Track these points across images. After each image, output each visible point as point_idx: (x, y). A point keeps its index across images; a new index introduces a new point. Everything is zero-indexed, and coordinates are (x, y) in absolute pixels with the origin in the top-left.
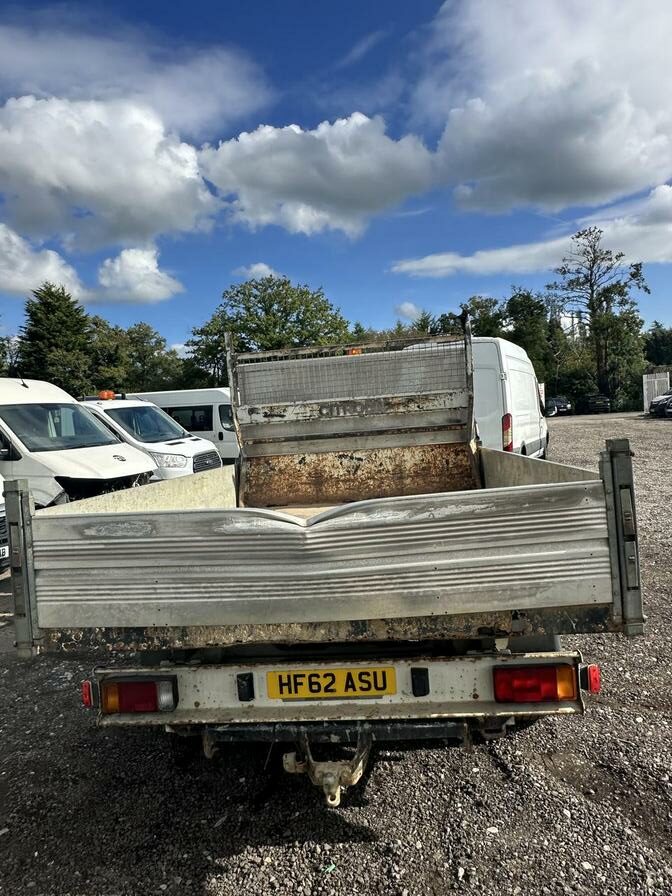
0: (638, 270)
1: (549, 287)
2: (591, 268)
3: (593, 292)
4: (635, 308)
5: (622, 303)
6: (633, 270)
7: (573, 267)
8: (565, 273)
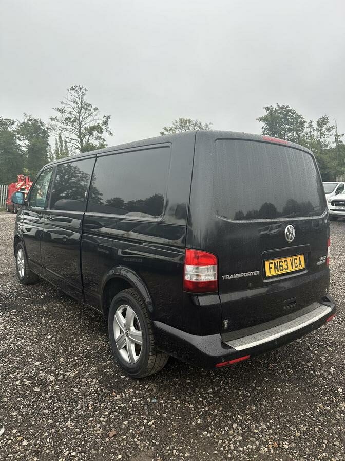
0: (108, 120)
1: (52, 119)
2: (79, 112)
3: (80, 127)
4: (105, 143)
5: (99, 138)
6: (105, 119)
7: (68, 109)
8: (62, 112)
